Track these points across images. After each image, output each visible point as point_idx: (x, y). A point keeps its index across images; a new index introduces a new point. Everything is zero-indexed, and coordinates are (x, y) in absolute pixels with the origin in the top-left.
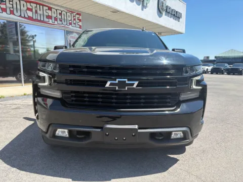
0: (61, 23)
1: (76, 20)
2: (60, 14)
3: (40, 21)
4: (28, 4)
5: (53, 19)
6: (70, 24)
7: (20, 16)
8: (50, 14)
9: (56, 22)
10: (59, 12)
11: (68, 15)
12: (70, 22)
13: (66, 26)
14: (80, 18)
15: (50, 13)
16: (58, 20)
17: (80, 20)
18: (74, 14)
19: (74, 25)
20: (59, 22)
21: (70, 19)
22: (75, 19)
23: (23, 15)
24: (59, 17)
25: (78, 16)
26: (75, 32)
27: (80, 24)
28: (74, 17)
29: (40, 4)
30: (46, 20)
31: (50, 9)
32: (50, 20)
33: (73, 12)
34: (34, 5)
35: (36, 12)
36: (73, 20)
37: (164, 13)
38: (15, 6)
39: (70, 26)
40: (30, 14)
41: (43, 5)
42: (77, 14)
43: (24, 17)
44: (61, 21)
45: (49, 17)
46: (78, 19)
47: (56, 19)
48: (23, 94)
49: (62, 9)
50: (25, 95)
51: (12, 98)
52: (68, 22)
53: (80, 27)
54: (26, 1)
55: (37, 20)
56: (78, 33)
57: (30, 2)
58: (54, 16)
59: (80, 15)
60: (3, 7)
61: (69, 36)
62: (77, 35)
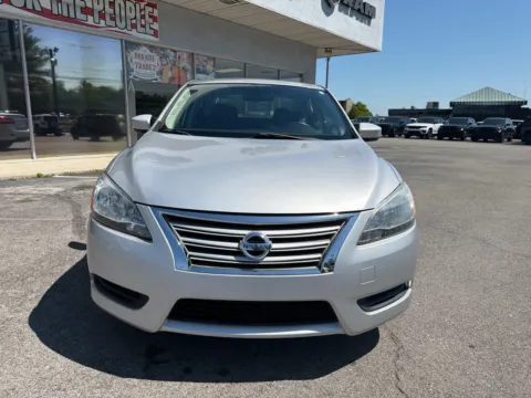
0: (113, 23)
1: (147, 17)
2: (112, 4)
3: (68, 19)
5: (96, 15)
6: (134, 26)
7: (24, 7)
8: (89, 5)
9: (102, 23)
11: (128, 7)
12: (134, 21)
13: (125, 31)
14: (156, 13)
16: (108, 18)
17: (155, 19)
18: (142, 4)
19: (143, 30)
20: (109, 22)
21: (133, 15)
22: (143, 17)
23: (29, 6)
24: (109, 10)
25: (150, 9)
26: (145, 45)
27: (156, 26)
28: (141, 10)
30: (80, 16)
32: (90, 18)
33: (138, 1)
36: (138, 16)
37: (337, 6)
39: (134, 32)
40: (45, 3)
42: (149, 5)
43: (33, 10)
44: (113, 19)
45: (87, 11)
46: (150, 17)
47: (102, 16)
48: (35, 174)
50: (39, 176)
51: (12, 181)
52: (129, 23)
53: (156, 34)
55: (61, 17)
56: (150, 47)
58: (98, 8)
59: (154, 7)
61: (132, 54)
62: (149, 52)
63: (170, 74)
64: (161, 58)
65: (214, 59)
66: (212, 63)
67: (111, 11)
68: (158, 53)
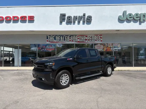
2: (91, 37)
4: (78, 37)
6: (96, 40)
7: (75, 42)
9: (89, 41)
13: (94, 42)
14: (102, 37)
15: (86, 38)
17: (101, 38)
18: (98, 36)
21: (96, 38)
26: (99, 44)
27: (102, 39)
29: (82, 36)
30: (85, 41)
31: (86, 36)
32: (86, 41)
33: (97, 35)
34: (80, 37)
35: (81, 39)
38: (74, 39)
39: (96, 42)
40: (79, 40)
41: (84, 36)
42: (100, 35)
43: (77, 42)
44: (91, 40)
45: (86, 40)
47: (89, 40)
49: (92, 35)
52: (95, 40)
53: (101, 41)
54: (77, 36)
55: (81, 42)
56: (101, 44)
57: (79, 36)
58: (88, 39)
59: (101, 35)
60: (70, 40)
61: (96, 46)
62: (100, 45)
63: (106, 49)
64: (103, 46)
65: (121, 44)
66: (120, 45)
67: (91, 39)
68: (102, 45)
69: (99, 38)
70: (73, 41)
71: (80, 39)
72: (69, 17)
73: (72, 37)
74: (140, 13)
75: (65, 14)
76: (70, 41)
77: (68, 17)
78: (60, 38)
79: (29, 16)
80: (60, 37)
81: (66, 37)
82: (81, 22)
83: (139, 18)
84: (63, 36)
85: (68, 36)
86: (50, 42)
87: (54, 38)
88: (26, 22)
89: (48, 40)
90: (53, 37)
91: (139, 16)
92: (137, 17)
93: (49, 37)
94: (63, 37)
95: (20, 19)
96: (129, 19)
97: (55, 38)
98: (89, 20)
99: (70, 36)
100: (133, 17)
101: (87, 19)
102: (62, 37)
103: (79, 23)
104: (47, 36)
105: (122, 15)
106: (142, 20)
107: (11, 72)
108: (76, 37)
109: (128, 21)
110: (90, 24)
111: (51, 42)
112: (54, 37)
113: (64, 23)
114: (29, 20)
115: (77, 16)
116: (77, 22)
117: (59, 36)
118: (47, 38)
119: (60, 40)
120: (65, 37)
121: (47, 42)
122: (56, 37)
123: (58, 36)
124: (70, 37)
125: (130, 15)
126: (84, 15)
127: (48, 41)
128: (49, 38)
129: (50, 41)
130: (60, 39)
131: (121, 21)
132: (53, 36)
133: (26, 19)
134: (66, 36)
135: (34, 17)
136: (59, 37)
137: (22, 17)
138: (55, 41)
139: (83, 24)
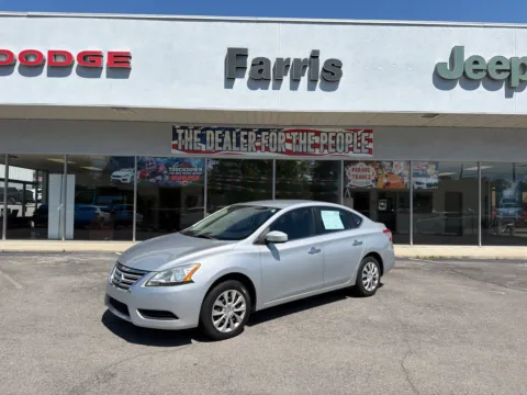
0: (334, 150)
1: (363, 140)
2: (334, 138)
3: (302, 153)
4: (288, 135)
5: (322, 147)
6: (351, 149)
7: (277, 152)
8: (317, 142)
9: (326, 151)
10: (331, 135)
11: (347, 137)
12: (351, 146)
13: (343, 154)
14: (371, 136)
15: (317, 139)
16: (330, 147)
17: (370, 141)
18: (359, 133)
19: (359, 151)
20: (331, 150)
21: (350, 142)
23: (279, 150)
24: (331, 142)
25: (367, 134)
26: (362, 161)
27: (371, 146)
28: (358, 137)
29: (303, 131)
30: (310, 150)
31: (318, 134)
32: (317, 150)
33: (356, 131)
34: (294, 134)
35: (298, 142)
36: (355, 141)
38: (271, 140)
39: (351, 153)
40: (289, 146)
41: (307, 131)
42: (365, 131)
43: (282, 152)
44: (334, 147)
45: (315, 146)
46: (366, 140)
47: (326, 147)
49: (337, 130)
52: (347, 148)
53: (370, 151)
54: (285, 132)
55: (297, 153)
56: (367, 163)
57: (290, 131)
58: (323, 142)
59: (370, 131)
60: (258, 144)
61: (350, 168)
62: (365, 166)
63: (385, 181)
64: (376, 169)
65: (436, 163)
66: (434, 166)
67: (333, 142)
68: (373, 165)
69: (360, 141)
70: (267, 149)
71: (294, 141)
72: (261, 63)
73: (264, 133)
74: (508, 57)
75: (246, 50)
76: (259, 148)
77: (255, 60)
78: (223, 138)
79: (110, 54)
80: (220, 132)
81: (245, 133)
82: (304, 80)
83: (506, 75)
84: (234, 129)
85: (251, 130)
86: (183, 150)
87: (199, 136)
88: (98, 76)
89: (175, 142)
90: (196, 132)
91: (505, 66)
92: (499, 71)
93: (180, 132)
94: (234, 135)
95: (76, 63)
96: (470, 74)
97: (202, 138)
98: (333, 74)
99: (260, 131)
100: (487, 71)
101: (324, 70)
102: (228, 132)
103: (295, 82)
104: (174, 129)
105: (446, 60)
106: (515, 82)
107: (43, 260)
108: (280, 134)
109: (469, 83)
110: (334, 89)
111: (188, 151)
112: (199, 132)
113: (241, 83)
114: (110, 68)
115: (288, 60)
116: (286, 80)
117: (219, 129)
118: (175, 136)
119: (221, 145)
120: (238, 134)
121: (175, 152)
122: (208, 132)
123: (214, 130)
124: (257, 133)
125: (476, 63)
126: (315, 56)
127: (175, 147)
128: (180, 138)
129: (183, 146)
130: (220, 140)
131: (442, 80)
132: (196, 128)
133: (100, 62)
134: (243, 130)
135: (130, 57)
136: (218, 132)
137: (83, 56)
138: (204, 149)
139: (311, 87)
